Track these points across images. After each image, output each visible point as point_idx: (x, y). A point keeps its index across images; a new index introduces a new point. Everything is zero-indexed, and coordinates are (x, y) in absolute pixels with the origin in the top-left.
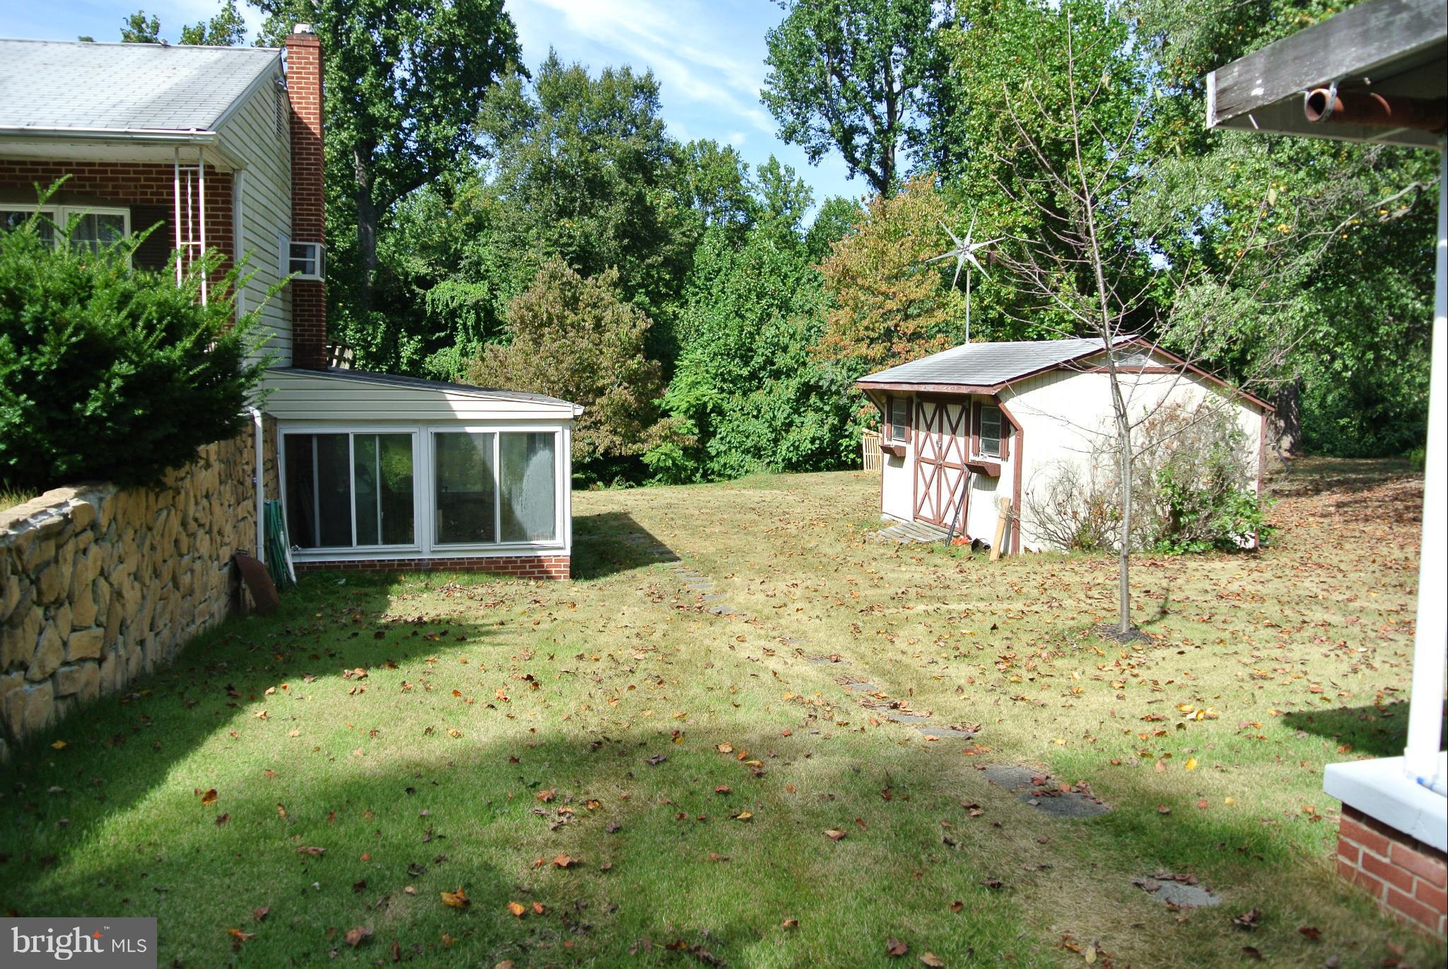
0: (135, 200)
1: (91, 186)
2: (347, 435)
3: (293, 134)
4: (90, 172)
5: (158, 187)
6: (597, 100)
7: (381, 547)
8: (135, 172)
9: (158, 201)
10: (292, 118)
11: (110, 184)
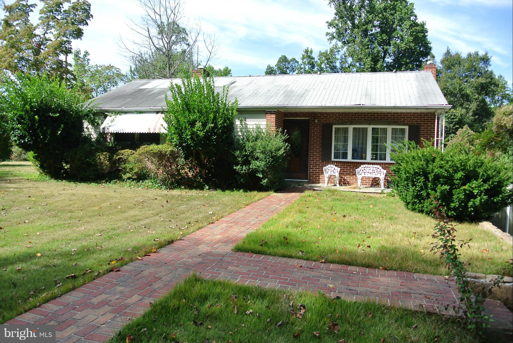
0: (410, 123)
1: (397, 120)
4: (397, 115)
5: (417, 119)
6: (466, 65)
8: (410, 115)
9: (417, 123)
11: (403, 119)
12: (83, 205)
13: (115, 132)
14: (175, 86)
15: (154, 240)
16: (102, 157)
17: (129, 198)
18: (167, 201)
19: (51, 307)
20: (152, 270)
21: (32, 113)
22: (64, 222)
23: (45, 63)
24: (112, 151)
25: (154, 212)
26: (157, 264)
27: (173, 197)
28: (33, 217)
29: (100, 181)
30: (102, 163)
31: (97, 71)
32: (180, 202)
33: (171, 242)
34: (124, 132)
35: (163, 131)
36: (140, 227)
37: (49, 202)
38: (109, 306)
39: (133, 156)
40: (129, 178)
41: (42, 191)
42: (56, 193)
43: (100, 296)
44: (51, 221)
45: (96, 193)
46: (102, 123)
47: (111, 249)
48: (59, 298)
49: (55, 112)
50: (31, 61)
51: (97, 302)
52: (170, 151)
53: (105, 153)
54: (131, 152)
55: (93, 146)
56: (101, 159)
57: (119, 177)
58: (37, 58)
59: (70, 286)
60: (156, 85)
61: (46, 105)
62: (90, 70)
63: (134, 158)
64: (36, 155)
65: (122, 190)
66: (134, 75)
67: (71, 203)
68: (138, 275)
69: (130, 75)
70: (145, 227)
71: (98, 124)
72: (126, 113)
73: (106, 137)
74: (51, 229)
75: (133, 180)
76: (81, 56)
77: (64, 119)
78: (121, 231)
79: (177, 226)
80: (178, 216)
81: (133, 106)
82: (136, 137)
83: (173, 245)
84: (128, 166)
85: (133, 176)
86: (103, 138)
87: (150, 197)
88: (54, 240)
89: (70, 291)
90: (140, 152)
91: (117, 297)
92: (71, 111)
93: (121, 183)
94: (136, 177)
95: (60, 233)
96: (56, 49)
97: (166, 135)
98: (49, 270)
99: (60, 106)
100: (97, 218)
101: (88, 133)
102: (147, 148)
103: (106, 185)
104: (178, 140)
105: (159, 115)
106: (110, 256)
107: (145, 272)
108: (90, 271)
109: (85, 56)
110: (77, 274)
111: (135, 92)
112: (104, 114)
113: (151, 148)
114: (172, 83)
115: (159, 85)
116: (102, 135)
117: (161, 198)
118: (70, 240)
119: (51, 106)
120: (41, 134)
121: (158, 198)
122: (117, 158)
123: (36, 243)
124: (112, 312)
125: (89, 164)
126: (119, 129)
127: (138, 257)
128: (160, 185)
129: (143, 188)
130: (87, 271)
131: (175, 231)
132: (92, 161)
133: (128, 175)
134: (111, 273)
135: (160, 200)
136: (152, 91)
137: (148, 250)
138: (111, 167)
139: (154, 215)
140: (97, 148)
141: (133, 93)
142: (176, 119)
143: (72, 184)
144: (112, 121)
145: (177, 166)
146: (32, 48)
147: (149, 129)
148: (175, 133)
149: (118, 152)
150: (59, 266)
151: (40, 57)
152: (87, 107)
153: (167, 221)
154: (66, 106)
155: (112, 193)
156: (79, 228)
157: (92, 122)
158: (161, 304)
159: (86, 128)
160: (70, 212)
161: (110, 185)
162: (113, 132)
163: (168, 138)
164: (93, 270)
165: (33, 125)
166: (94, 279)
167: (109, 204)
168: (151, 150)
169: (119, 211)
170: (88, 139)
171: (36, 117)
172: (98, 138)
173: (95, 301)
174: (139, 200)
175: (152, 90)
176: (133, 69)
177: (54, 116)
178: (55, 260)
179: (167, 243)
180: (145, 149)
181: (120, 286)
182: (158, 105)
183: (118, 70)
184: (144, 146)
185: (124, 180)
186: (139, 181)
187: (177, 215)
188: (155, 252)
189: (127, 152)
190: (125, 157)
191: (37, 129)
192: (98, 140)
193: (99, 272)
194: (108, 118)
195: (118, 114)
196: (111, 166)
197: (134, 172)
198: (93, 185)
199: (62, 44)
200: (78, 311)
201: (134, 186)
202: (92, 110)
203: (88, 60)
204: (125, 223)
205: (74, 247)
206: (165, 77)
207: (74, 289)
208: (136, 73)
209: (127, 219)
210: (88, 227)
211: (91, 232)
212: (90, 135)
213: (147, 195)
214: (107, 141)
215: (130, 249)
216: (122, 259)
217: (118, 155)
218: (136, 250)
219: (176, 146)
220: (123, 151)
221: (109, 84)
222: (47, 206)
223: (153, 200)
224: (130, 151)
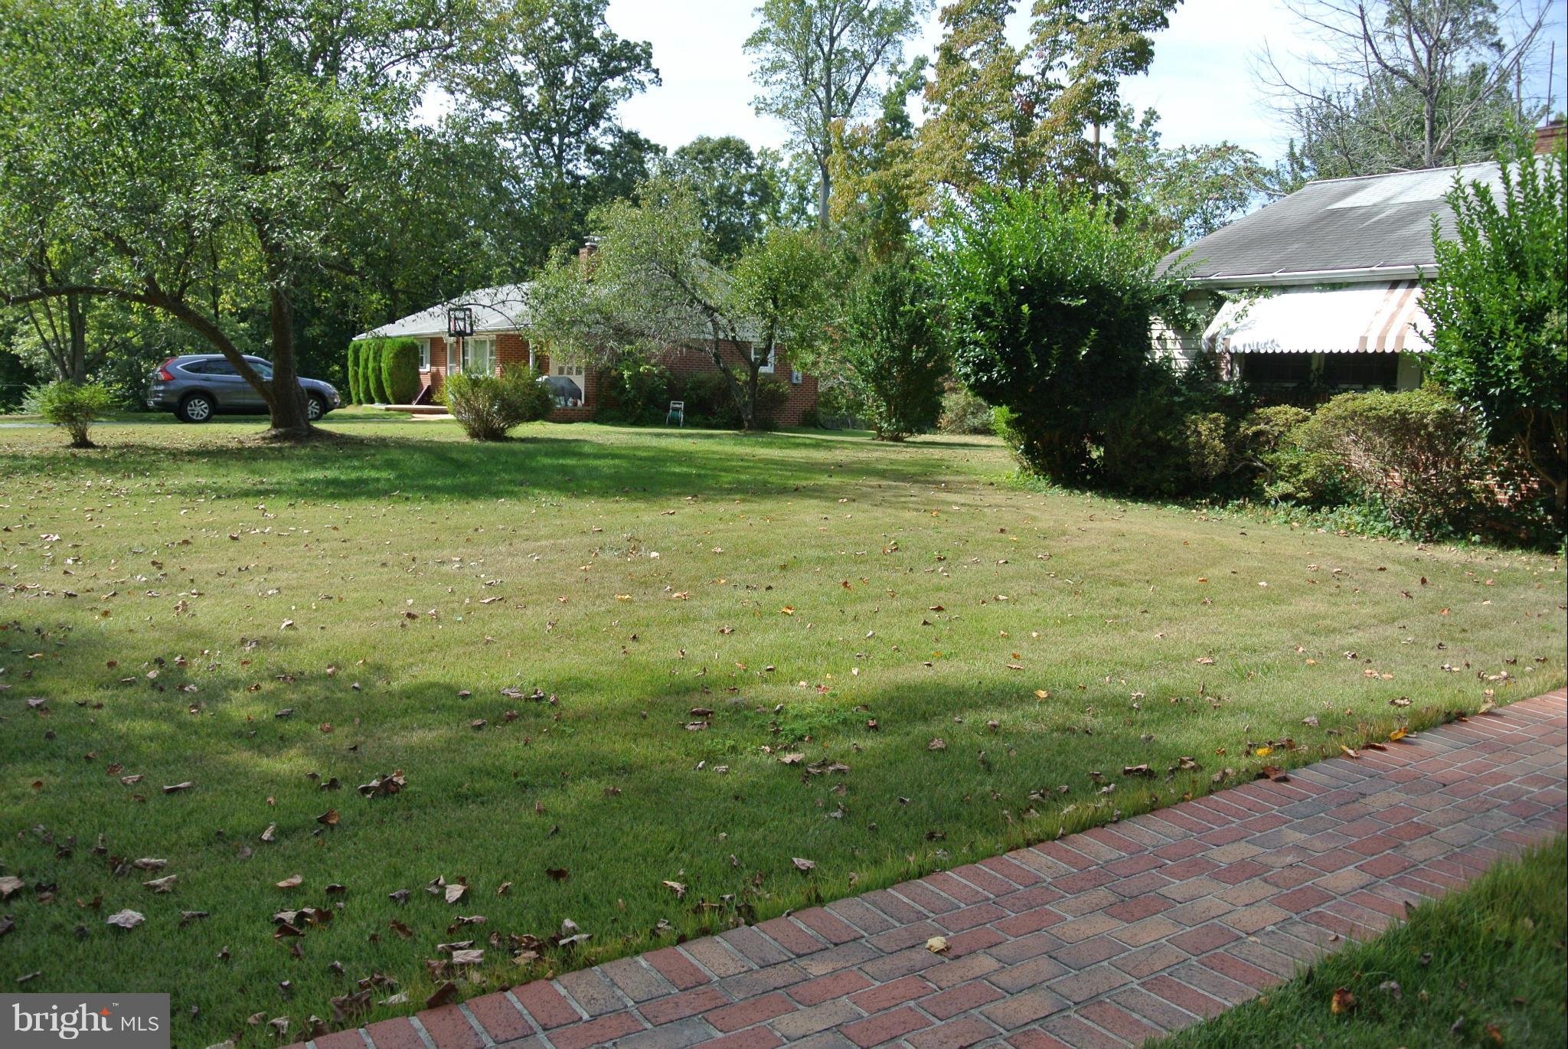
12: (1151, 567)
13: (1248, 351)
14: (1469, 190)
15: (1393, 702)
16: (1204, 428)
17: (1291, 557)
18: (1424, 581)
19: (1093, 846)
20: (1399, 798)
21: (1014, 298)
22: (1102, 611)
23: (1043, 155)
24: (1237, 409)
25: (1378, 610)
26: (1411, 783)
27: (1443, 568)
28: (1018, 588)
29: (1193, 499)
30: (1203, 447)
31: (1184, 166)
32: (1470, 587)
33: (1456, 717)
34: (1278, 351)
35: (1415, 345)
36: (1335, 655)
37: (1056, 551)
38: (1265, 881)
39: (1304, 426)
40: (1286, 497)
41: (1034, 519)
42: (1070, 526)
43: (1235, 845)
44: (1067, 605)
45: (1184, 535)
46: (1208, 324)
47: (1249, 710)
48: (1113, 826)
49: (1075, 295)
50: (1006, 151)
51: (1228, 861)
52: (1438, 412)
53: (1215, 415)
54: (1297, 414)
55: (1178, 392)
56: (1199, 434)
57: (1253, 492)
58: (1024, 143)
59: (1144, 797)
60: (1389, 194)
61: (1050, 274)
62: (1162, 166)
63: (1309, 433)
64: (1015, 415)
65: (1264, 532)
66: (1302, 168)
67: (1116, 557)
68: (1350, 806)
69: (1289, 168)
70: (1354, 656)
71: (1195, 326)
72: (1285, 288)
73: (1218, 368)
74: (1066, 628)
75: (1298, 504)
76: (1135, 125)
77: (1098, 313)
78: (1276, 658)
79: (1468, 665)
80: (1468, 635)
81: (1309, 266)
82: (1314, 366)
83: (1464, 728)
84: (1286, 458)
85: (1299, 489)
86: (1209, 368)
87: (1362, 562)
88: (1078, 659)
89: (1144, 813)
90: (1331, 414)
91: (1289, 859)
92: (1119, 289)
93: (1260, 510)
94: (1308, 494)
95: (1095, 640)
96: (1075, 111)
97: (1427, 359)
98: (1073, 741)
99: (1089, 276)
100: (1195, 609)
101: (1159, 355)
102: (1357, 402)
103: (1212, 514)
104: (1470, 375)
105: (1400, 291)
106: (1248, 730)
107: (1372, 798)
108: (1193, 763)
109: (1147, 123)
110: (1154, 766)
111: (1316, 222)
112: (1213, 294)
113: (1368, 401)
114: (1458, 181)
115: (1400, 193)
116: (1206, 361)
117: (1399, 568)
118: (1124, 664)
119: (1064, 275)
120: (1033, 357)
121: (1388, 566)
122: (1250, 432)
123: (1031, 660)
124: (1277, 902)
125: (1163, 448)
126: (1262, 341)
127: (1344, 747)
128: (1391, 524)
129: (1331, 531)
130: (1183, 762)
131: (1463, 684)
132: (1174, 439)
133: (1283, 487)
134: (1261, 782)
135: (1397, 574)
136: (1376, 214)
137: (1377, 731)
138: (1231, 460)
139: (1382, 621)
140: (1188, 400)
141: (1310, 225)
142: (1470, 304)
143: (1112, 505)
144: (1238, 317)
145: (1458, 465)
146: (1012, 116)
147: (1364, 340)
148: (1459, 354)
149: (1253, 411)
150: (1099, 734)
151: (1032, 138)
152: (1164, 276)
153: (1430, 644)
154: (1105, 276)
155: (1235, 541)
156: (1145, 634)
157: (1178, 323)
158: (1444, 914)
159: (1159, 338)
160: (1115, 583)
161: (1225, 515)
162: (1240, 349)
163: (1433, 369)
164: (1201, 763)
165: (1014, 332)
166: (1211, 792)
167: (1228, 571)
168: (1371, 409)
169: (1261, 597)
170: (1160, 372)
171: (1025, 308)
172: (1191, 369)
173: (1225, 856)
174: (1323, 567)
175: (1375, 209)
176: (1297, 151)
177: (1073, 304)
178: (1088, 718)
179: (1441, 718)
180: (1350, 403)
181: (1294, 828)
182: (1399, 260)
183: (1249, 156)
184: (1345, 396)
185: (1267, 502)
186: (1316, 509)
187: (1464, 631)
188: (1398, 741)
189: (1284, 413)
190: (1276, 428)
191: (1026, 343)
192: (1190, 378)
193: (1225, 774)
194: (1227, 306)
195: (1258, 293)
196: (1231, 455)
197: (1302, 477)
198: (1174, 509)
199: (1092, 95)
200: (1173, 875)
201: (1302, 523)
202: (1180, 283)
203: (1156, 134)
204: (1286, 635)
205: (1138, 687)
206: (1414, 164)
207: (1153, 808)
208: (1307, 162)
209: (1289, 623)
210: (1173, 632)
211: (1183, 650)
212: (1169, 359)
213: (1351, 555)
214: (1218, 378)
215: (1310, 719)
216: (1290, 745)
217: (1252, 423)
218: (1332, 724)
219: (1460, 398)
220: (1270, 411)
221: (1221, 204)
222: (1052, 562)
223: (1370, 570)
224: (1295, 410)
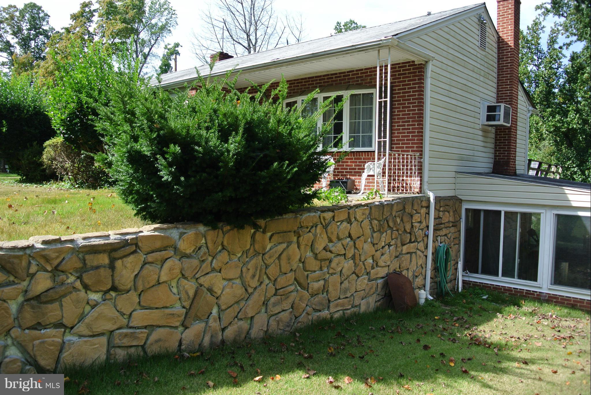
2: (500, 212)
3: (499, 48)
7: (516, 280)
10: (499, 40)
